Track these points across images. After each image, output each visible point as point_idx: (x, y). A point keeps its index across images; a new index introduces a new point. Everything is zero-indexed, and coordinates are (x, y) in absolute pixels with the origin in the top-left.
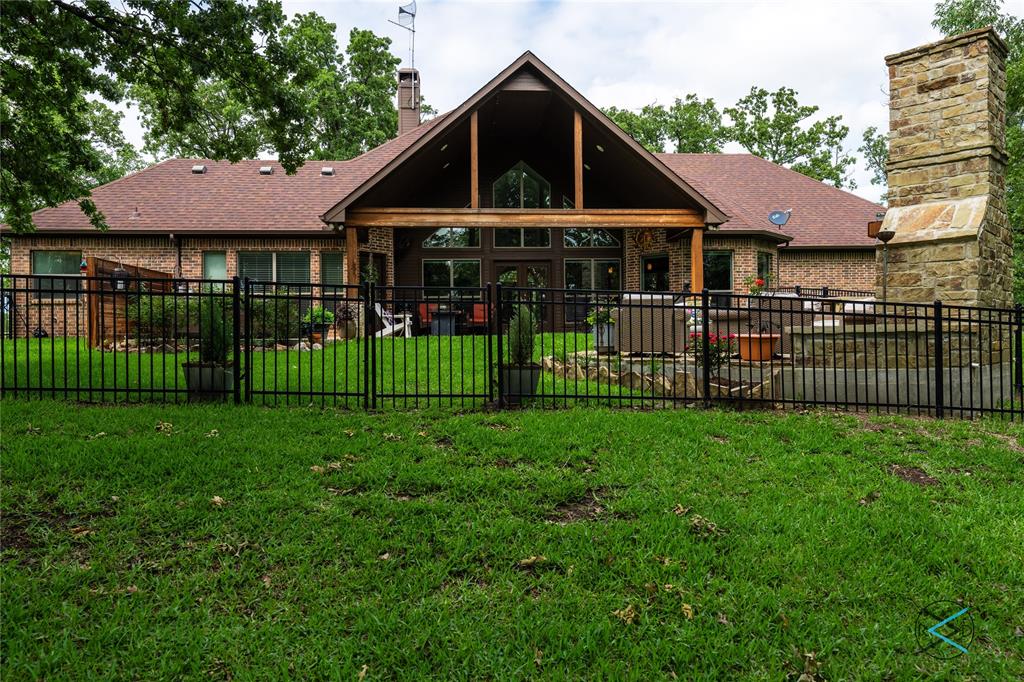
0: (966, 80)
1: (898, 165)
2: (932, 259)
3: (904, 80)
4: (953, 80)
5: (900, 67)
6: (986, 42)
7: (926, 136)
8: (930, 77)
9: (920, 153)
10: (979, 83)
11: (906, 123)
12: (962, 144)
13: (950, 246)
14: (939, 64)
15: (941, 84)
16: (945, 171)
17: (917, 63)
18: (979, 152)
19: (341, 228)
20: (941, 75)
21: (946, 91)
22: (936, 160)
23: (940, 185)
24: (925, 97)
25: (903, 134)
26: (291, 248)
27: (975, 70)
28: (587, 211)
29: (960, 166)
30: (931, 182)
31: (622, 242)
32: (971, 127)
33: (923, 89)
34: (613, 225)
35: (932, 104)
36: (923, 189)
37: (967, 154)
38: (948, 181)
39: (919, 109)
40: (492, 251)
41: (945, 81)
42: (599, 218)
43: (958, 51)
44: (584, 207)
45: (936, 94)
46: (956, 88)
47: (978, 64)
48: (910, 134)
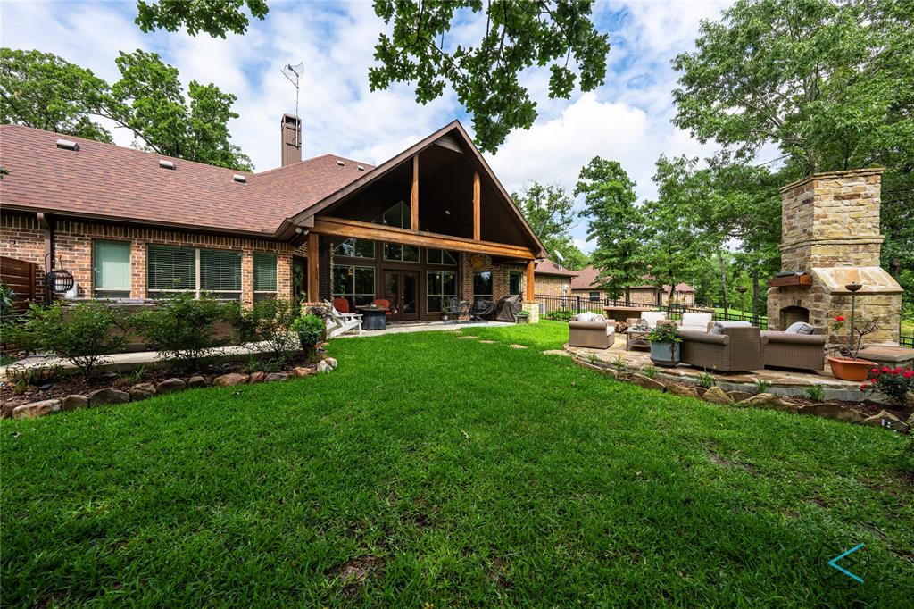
0: (867, 197)
1: (820, 242)
2: (871, 303)
3: (826, 190)
4: (858, 196)
5: (822, 182)
6: (879, 177)
7: (839, 226)
8: (843, 191)
9: (836, 236)
10: (875, 200)
11: (825, 217)
12: (862, 235)
13: (883, 296)
14: (849, 184)
15: (851, 197)
16: (852, 249)
17: (833, 181)
18: (875, 241)
19: (306, 233)
20: (850, 191)
21: (854, 202)
22: (847, 242)
23: (848, 258)
24: (839, 203)
25: (823, 223)
26: (219, 246)
27: (872, 192)
28: (482, 242)
29: (861, 247)
30: (841, 255)
31: (458, 261)
32: (869, 225)
33: (837, 197)
34: (496, 254)
35: (843, 207)
36: (836, 258)
37: (868, 241)
38: (853, 256)
39: (835, 209)
40: (382, 261)
41: (853, 195)
42: (488, 248)
43: (862, 179)
44: (481, 239)
45: (847, 202)
46: (860, 200)
47: (875, 188)
48: (828, 224)
